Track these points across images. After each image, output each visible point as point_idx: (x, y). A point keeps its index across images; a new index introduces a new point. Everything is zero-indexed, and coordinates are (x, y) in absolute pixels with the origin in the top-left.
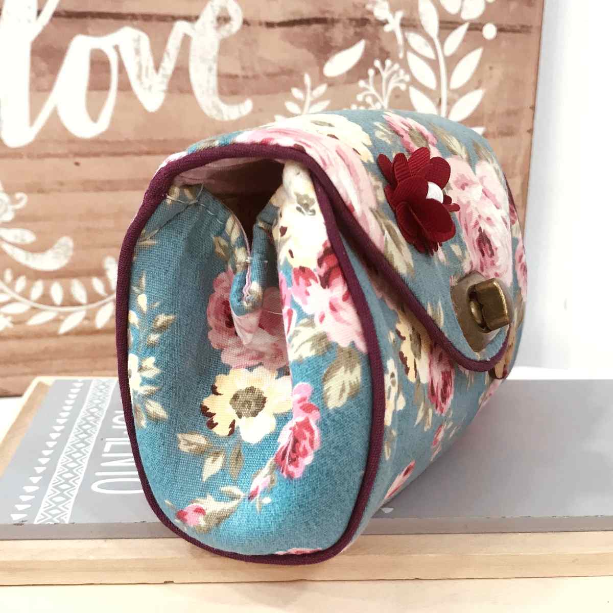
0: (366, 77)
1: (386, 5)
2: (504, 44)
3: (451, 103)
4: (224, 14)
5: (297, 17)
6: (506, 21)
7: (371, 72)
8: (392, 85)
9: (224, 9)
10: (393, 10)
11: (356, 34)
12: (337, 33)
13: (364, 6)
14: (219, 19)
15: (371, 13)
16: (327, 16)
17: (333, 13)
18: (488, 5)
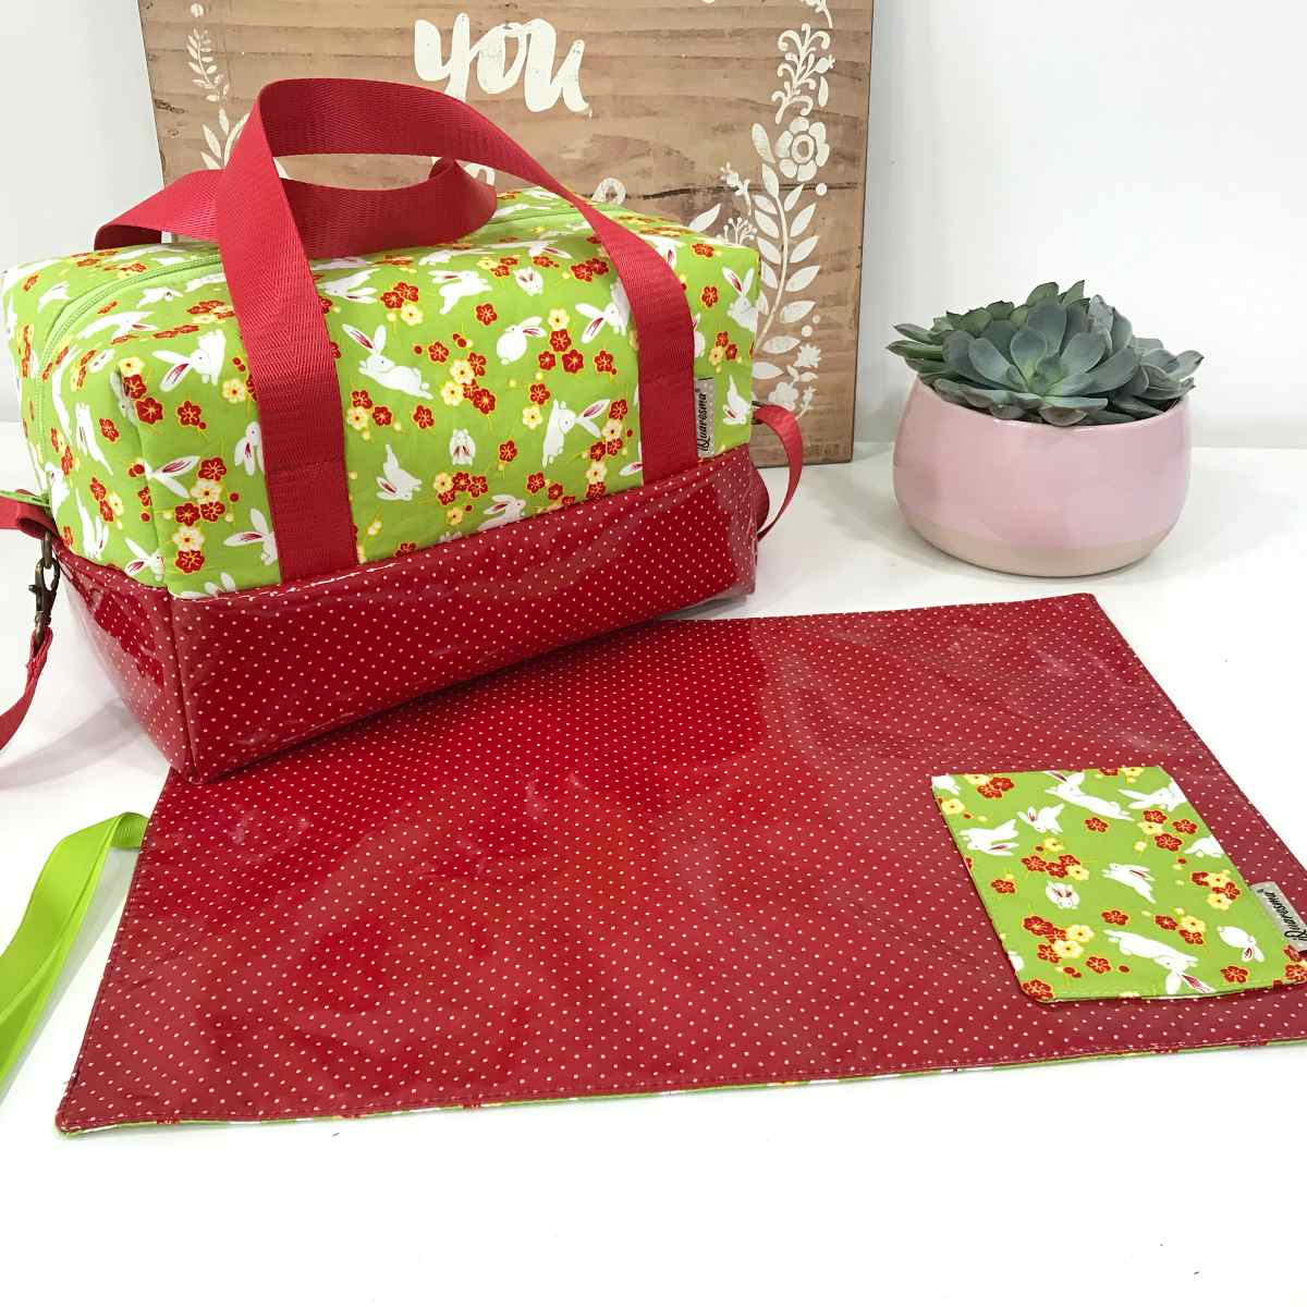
0: (722, 232)
1: (737, 175)
2: (834, 198)
3: (791, 248)
4: (611, 192)
5: (667, 190)
6: (834, 181)
7: (726, 228)
8: (742, 238)
9: (612, 188)
10: (742, 179)
11: (713, 199)
12: (699, 200)
13: (719, 177)
14: (607, 195)
15: (725, 182)
16: (691, 187)
17: (693, 184)
18: (819, 168)
